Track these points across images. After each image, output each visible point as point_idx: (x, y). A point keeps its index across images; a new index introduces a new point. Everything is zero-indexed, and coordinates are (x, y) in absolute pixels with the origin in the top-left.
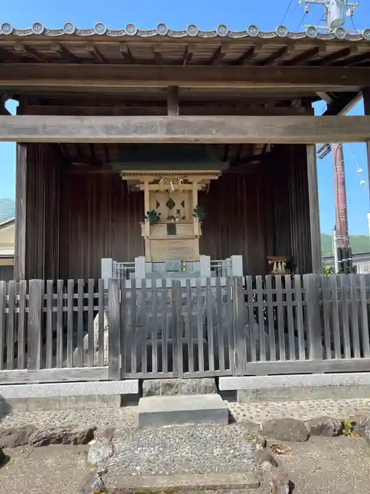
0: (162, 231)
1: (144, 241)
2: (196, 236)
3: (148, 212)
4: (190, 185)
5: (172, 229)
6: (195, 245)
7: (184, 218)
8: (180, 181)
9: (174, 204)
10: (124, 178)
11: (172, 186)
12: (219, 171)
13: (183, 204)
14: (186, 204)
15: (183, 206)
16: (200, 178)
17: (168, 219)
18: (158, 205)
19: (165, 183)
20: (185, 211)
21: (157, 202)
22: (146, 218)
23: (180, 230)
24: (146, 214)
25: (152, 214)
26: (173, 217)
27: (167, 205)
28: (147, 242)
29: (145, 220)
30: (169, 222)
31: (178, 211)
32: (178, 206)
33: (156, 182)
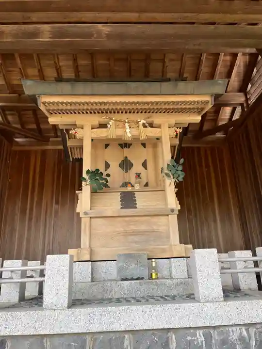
0: (112, 203)
1: (79, 219)
2: (172, 211)
3: (88, 172)
4: (158, 130)
5: (128, 200)
6: (171, 226)
7: (147, 185)
8: (141, 123)
9: (131, 165)
10: (52, 120)
11: (128, 130)
12: (207, 98)
13: (144, 165)
14: (150, 165)
15: (146, 169)
16: (173, 119)
17: (123, 186)
18: (107, 166)
19: (117, 126)
20: (149, 175)
21: (106, 162)
22: (85, 179)
23: (143, 201)
24: (84, 175)
25: (95, 174)
26: (130, 183)
27: (121, 166)
28: (85, 221)
29: (83, 183)
30: (124, 189)
31: (138, 176)
32: (137, 168)
33: (103, 126)
